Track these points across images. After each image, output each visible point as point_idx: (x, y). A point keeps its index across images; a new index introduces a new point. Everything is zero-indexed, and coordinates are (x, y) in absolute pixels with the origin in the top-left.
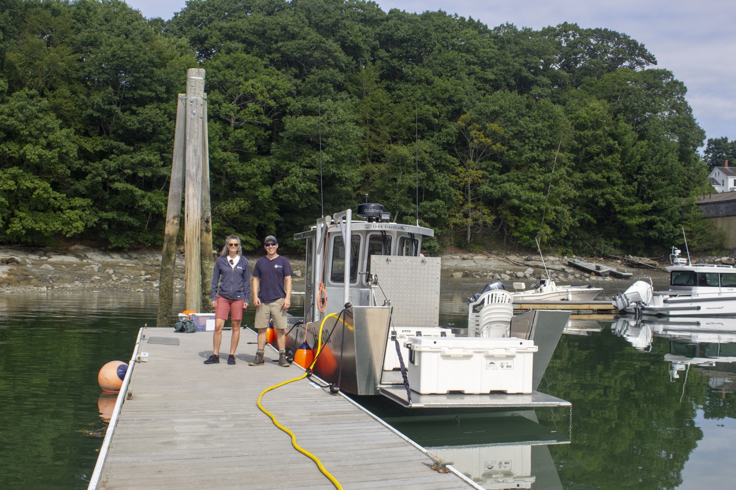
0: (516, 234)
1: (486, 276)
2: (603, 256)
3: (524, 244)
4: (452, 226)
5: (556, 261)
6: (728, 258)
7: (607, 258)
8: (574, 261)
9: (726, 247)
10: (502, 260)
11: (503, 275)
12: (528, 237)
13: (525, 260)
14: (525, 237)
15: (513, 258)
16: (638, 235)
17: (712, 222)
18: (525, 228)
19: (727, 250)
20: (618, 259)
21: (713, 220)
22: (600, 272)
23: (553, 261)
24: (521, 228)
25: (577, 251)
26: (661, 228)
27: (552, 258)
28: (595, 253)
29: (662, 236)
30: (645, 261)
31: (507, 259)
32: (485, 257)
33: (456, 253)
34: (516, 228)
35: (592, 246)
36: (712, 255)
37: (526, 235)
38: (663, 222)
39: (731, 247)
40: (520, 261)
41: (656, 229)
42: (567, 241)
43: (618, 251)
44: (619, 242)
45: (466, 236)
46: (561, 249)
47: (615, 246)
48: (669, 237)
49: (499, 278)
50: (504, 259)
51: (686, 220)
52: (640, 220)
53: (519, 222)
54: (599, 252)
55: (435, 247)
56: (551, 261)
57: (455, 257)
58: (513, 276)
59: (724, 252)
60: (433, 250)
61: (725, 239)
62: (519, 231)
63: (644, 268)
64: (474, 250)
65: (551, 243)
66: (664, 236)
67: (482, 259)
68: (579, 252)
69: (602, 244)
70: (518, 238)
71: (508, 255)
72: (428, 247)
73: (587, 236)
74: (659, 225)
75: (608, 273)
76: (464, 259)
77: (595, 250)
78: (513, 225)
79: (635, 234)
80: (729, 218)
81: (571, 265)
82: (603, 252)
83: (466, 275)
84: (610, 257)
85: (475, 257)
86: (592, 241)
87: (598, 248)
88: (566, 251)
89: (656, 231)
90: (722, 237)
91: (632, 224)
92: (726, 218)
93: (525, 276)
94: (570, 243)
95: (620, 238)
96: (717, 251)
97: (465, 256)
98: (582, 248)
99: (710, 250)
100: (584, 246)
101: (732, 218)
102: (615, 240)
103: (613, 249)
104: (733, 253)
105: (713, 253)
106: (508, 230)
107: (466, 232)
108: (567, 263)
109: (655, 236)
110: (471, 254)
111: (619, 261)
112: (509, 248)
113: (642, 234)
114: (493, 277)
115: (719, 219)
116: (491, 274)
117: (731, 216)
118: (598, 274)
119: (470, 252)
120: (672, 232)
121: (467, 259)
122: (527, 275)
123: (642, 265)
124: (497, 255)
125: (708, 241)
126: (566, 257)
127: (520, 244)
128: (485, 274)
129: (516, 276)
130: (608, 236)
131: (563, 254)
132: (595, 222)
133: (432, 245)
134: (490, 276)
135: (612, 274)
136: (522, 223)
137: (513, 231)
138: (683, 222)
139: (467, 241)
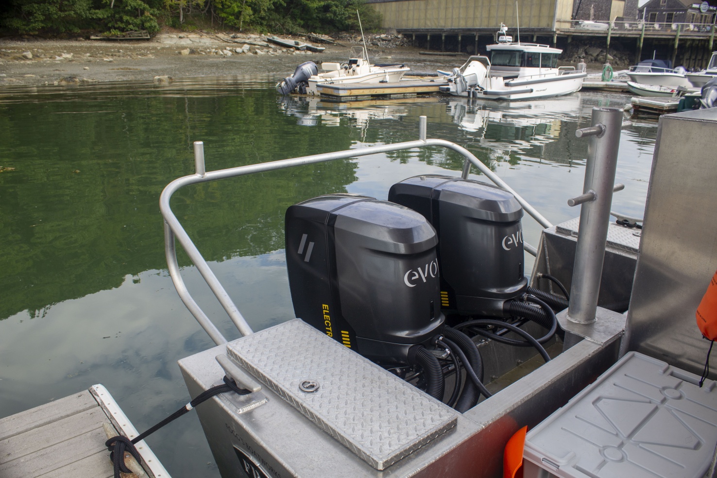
0: (223, 15)
1: (210, 52)
2: (291, 33)
3: (230, 24)
4: (168, 7)
5: (257, 38)
6: (385, 35)
7: (294, 35)
8: (274, 38)
9: (383, 27)
10: (213, 38)
11: (225, 51)
12: (233, 17)
13: (232, 38)
14: (230, 17)
15: (221, 35)
16: (317, 16)
17: (372, 7)
18: (230, 9)
19: (383, 29)
20: (302, 36)
21: (372, 5)
22: (299, 46)
23: (255, 38)
24: (228, 10)
25: (270, 30)
26: (335, 11)
27: (253, 36)
28: (284, 31)
29: (335, 17)
30: (325, 37)
31: (217, 37)
32: (198, 36)
33: (172, 32)
34: (222, 10)
35: (282, 25)
36: (373, 33)
37: (232, 16)
38: (337, 7)
39: (386, 26)
40: (229, 39)
41: (331, 12)
42: (263, 22)
43: (302, 30)
44: (302, 22)
45: (179, 17)
46: (259, 28)
47: (299, 25)
48: (341, 18)
49: (222, 54)
50: (214, 37)
51: (351, 4)
52: (320, 4)
53: (225, 4)
54: (287, 30)
55: (155, 27)
56: (253, 38)
57: (172, 36)
58: (233, 52)
59: (381, 30)
60: (153, 30)
61: (382, 20)
62: (225, 13)
63: (325, 43)
64: (187, 30)
65: (252, 23)
66: (337, 17)
67: (196, 37)
68: (271, 31)
69: (289, 24)
70: (223, 19)
71: (216, 33)
72: (150, 27)
73: (278, 17)
74: (334, 8)
75: (305, 48)
76: (180, 38)
77: (284, 29)
78: (220, 7)
79: (315, 16)
80: (385, 3)
81: (270, 41)
82: (290, 30)
83: (192, 52)
84: (296, 35)
85: (189, 36)
86: (282, 21)
87: (287, 28)
88: (263, 29)
89: (331, 13)
90: (379, 18)
91: (314, 7)
92: (383, 4)
93: (243, 52)
94: (265, 23)
95: (302, 19)
96: (376, 30)
97: (182, 35)
98: (274, 27)
99: (370, 29)
100: (276, 25)
101: (388, 3)
102: (299, 21)
103: (298, 28)
104: (388, 31)
105: (373, 31)
106: (215, 12)
107: (179, 13)
108: (266, 40)
109: (331, 17)
110: (186, 34)
111: (304, 38)
112: (216, 27)
113: (320, 15)
114: (216, 53)
115: (377, 5)
116: (214, 50)
117: (387, 2)
118: (298, 49)
119: (185, 31)
120: (344, 14)
121: (184, 37)
122: (246, 51)
123: (324, 41)
124: (208, 33)
125: (370, 22)
126: (263, 35)
127: (226, 23)
128: (208, 50)
129: (236, 52)
130: (294, 18)
131: (261, 33)
132: (286, 5)
133: (153, 25)
134: (214, 52)
135: (309, 49)
136: (228, 5)
137: (220, 12)
138: (350, 6)
139: (180, 22)
